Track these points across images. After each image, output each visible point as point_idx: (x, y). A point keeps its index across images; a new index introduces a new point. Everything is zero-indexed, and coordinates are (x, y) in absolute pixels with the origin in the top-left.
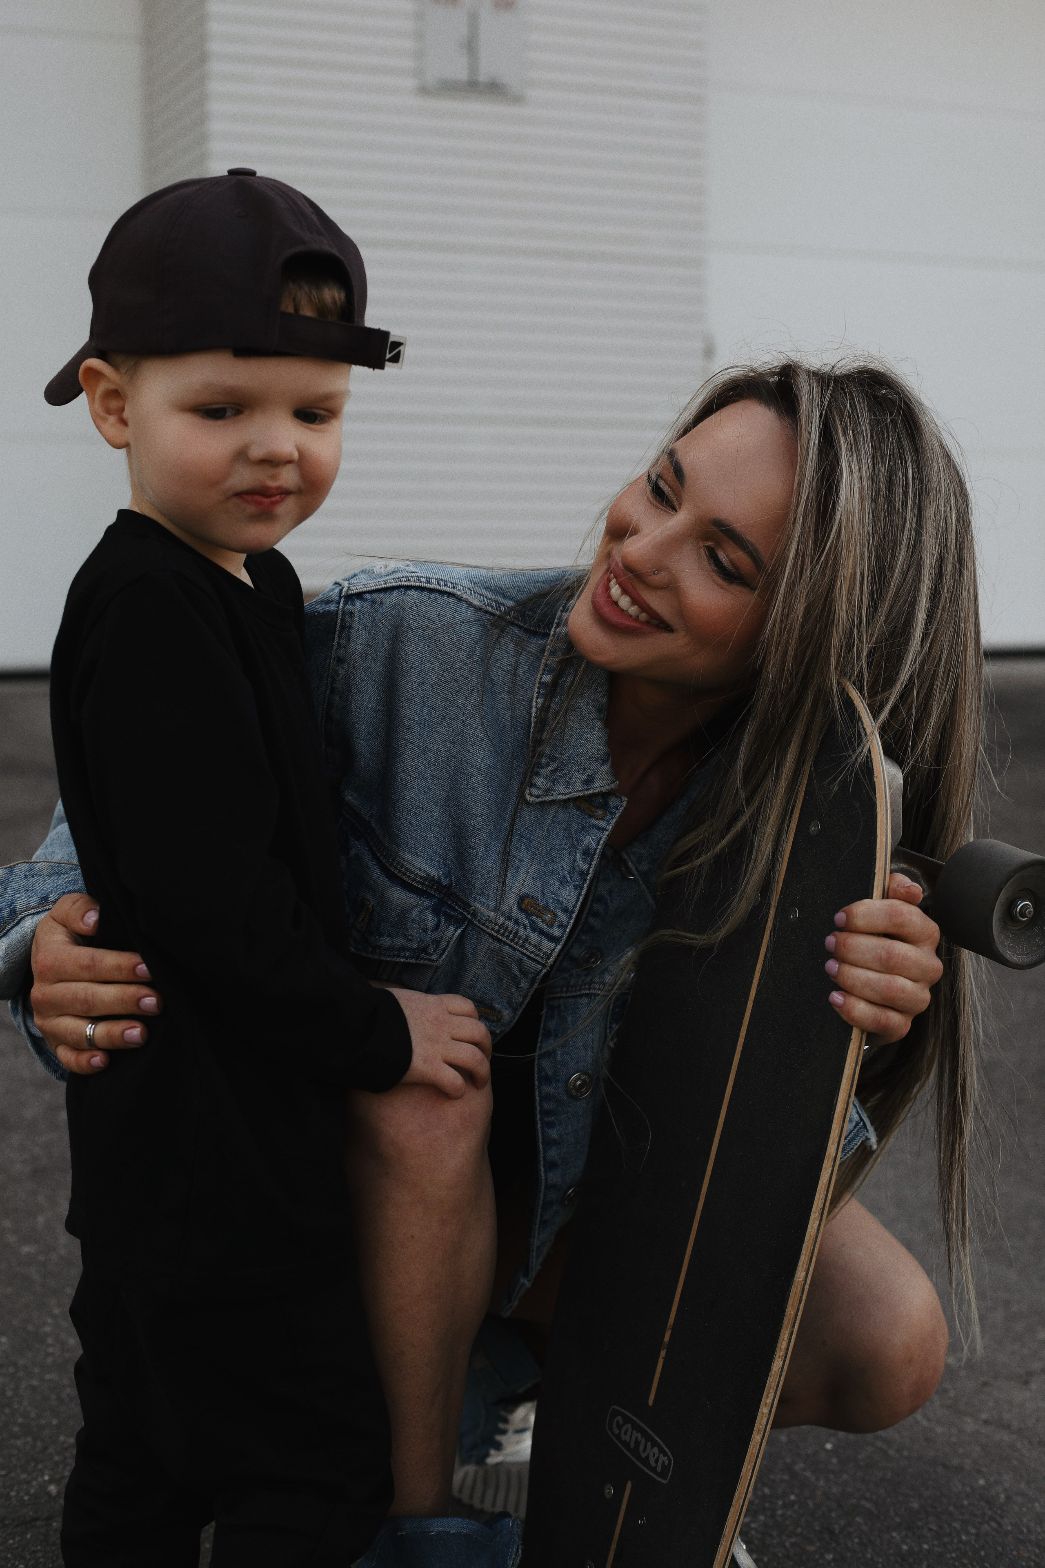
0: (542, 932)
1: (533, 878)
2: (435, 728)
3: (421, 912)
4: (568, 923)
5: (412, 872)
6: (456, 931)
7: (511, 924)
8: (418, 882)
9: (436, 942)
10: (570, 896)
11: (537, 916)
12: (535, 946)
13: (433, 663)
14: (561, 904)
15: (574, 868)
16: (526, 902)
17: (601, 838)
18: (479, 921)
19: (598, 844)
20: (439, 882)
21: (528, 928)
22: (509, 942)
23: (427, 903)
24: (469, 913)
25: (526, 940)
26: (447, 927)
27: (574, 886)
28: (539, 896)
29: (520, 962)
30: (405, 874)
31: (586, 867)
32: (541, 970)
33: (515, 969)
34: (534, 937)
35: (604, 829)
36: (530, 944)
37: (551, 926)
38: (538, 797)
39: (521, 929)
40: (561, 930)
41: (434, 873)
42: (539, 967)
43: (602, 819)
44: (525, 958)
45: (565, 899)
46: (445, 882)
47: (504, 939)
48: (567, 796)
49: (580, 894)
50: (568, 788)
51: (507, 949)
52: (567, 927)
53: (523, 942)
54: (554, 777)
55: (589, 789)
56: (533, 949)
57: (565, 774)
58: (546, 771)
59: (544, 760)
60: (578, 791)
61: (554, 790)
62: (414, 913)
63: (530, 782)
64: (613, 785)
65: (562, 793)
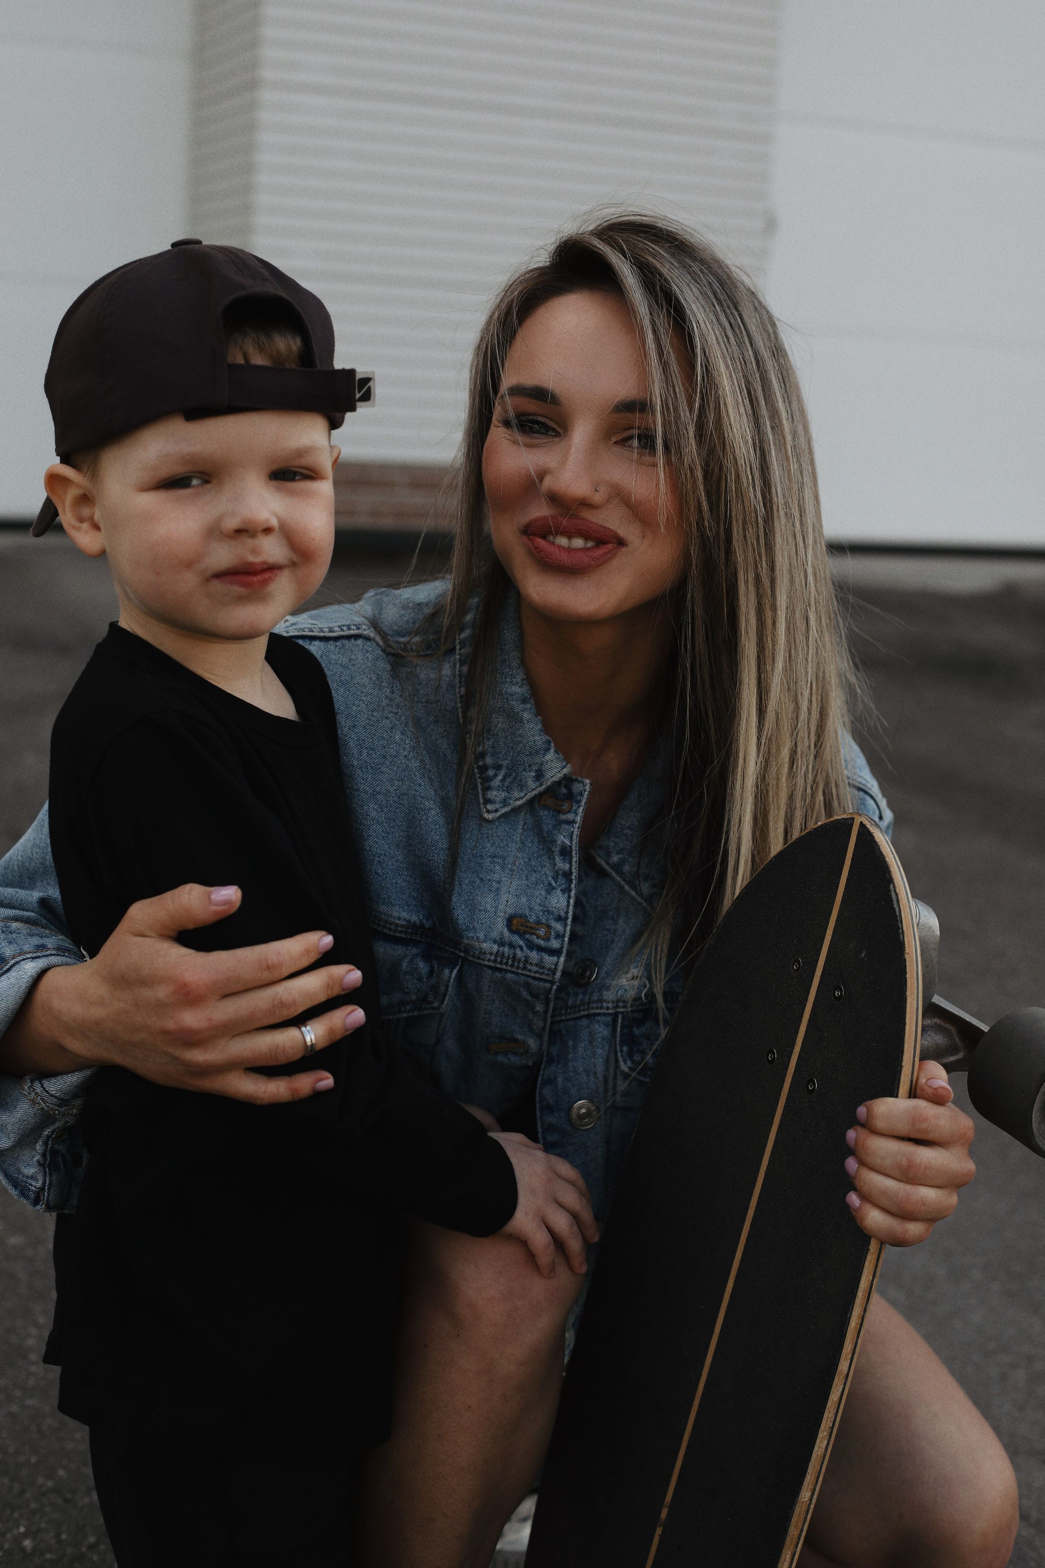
0: (540, 949)
1: (516, 896)
2: (379, 769)
3: (411, 962)
4: (565, 932)
6: (451, 972)
7: (506, 949)
8: (401, 932)
9: (435, 989)
10: (559, 901)
11: (531, 934)
12: (537, 965)
13: (358, 706)
14: (552, 914)
15: (557, 872)
16: (515, 922)
17: (573, 832)
18: (473, 956)
19: (571, 840)
20: (422, 926)
21: (525, 948)
22: (509, 968)
23: (415, 951)
24: (460, 950)
25: (526, 961)
26: (442, 970)
27: (561, 890)
28: (527, 912)
29: (527, 986)
30: (385, 927)
31: (567, 867)
32: (551, 988)
33: (525, 994)
34: (534, 955)
35: (574, 822)
36: (531, 964)
37: (548, 939)
38: (496, 811)
39: (518, 952)
40: (560, 941)
41: (414, 918)
42: (548, 985)
43: (569, 812)
44: (530, 980)
45: (555, 908)
46: (428, 925)
47: (504, 967)
48: (524, 799)
49: (569, 897)
50: (522, 791)
51: (509, 976)
52: (564, 936)
53: (524, 964)
54: (506, 784)
55: (541, 785)
56: (536, 969)
57: (515, 778)
58: (496, 782)
59: (491, 773)
60: (533, 789)
61: (510, 798)
62: (404, 965)
63: (484, 799)
64: (565, 771)
65: (519, 799)
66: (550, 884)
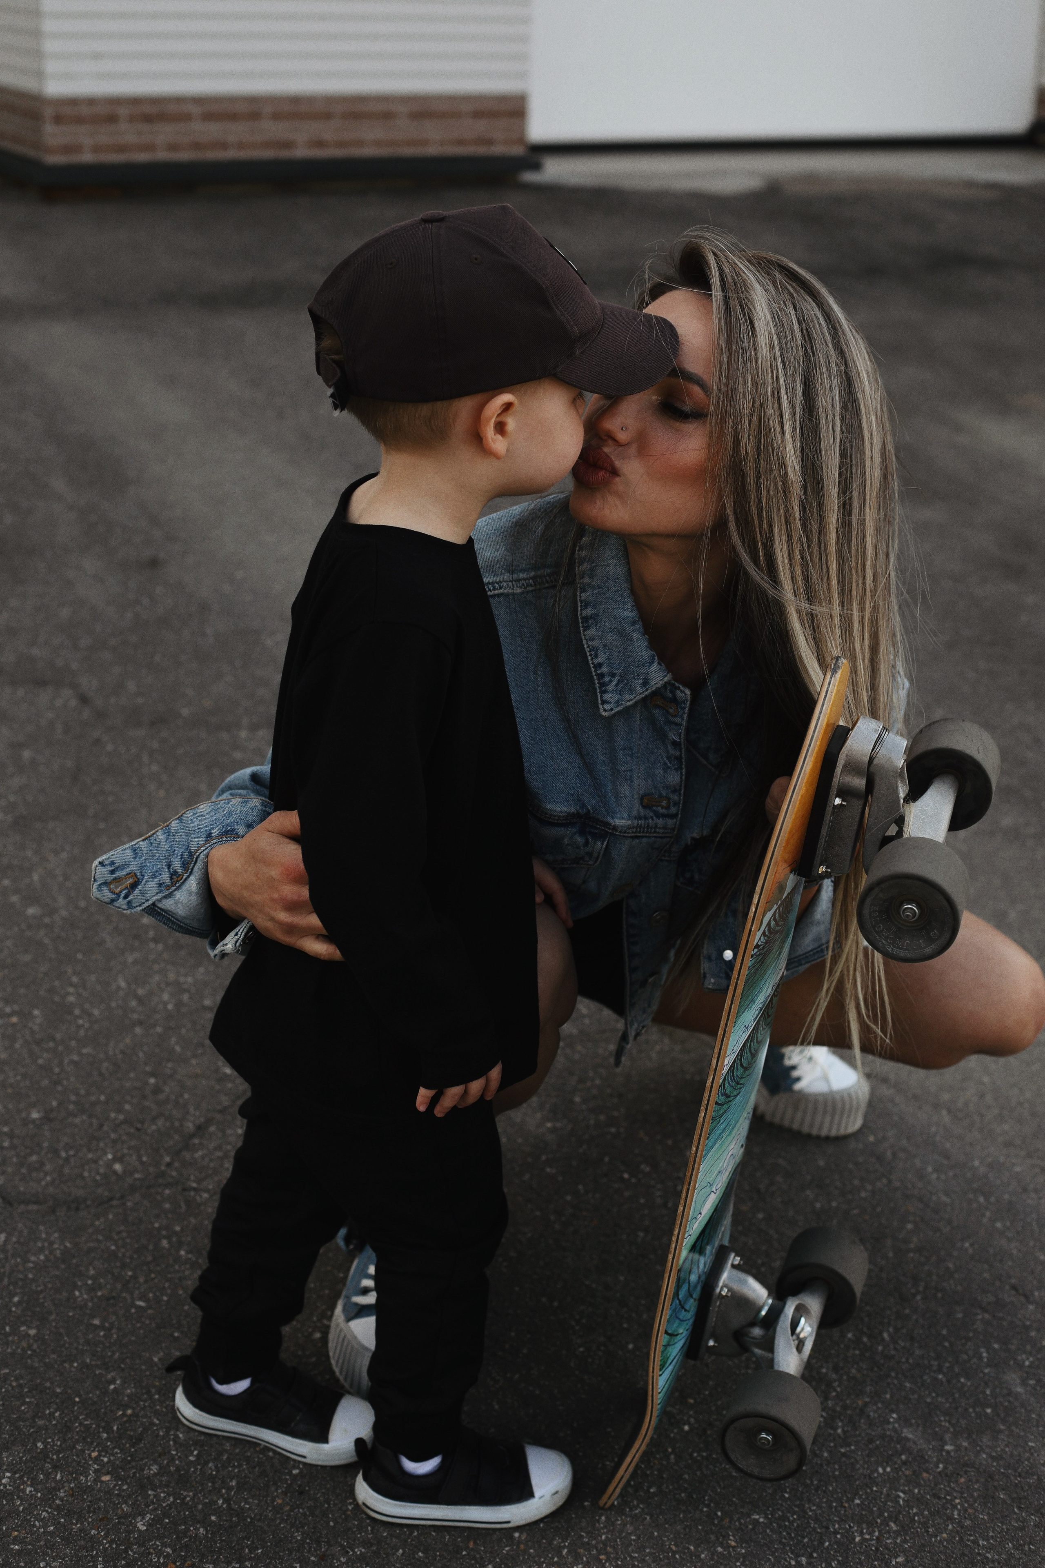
0: (664, 816)
1: (644, 780)
3: (571, 837)
4: (680, 799)
5: (555, 816)
6: (602, 843)
7: (642, 822)
8: (562, 819)
9: (590, 854)
10: (674, 778)
11: (657, 806)
12: (662, 828)
14: (670, 788)
15: (671, 758)
16: (646, 800)
17: (681, 731)
18: (620, 832)
20: (578, 813)
21: (654, 818)
22: (644, 834)
23: (574, 830)
24: (609, 829)
25: (656, 827)
26: (595, 843)
27: (676, 770)
28: (653, 790)
29: (657, 844)
30: (552, 818)
31: (678, 753)
32: (669, 842)
34: (660, 822)
36: (659, 827)
37: (668, 808)
38: (611, 710)
39: (650, 821)
40: (676, 807)
41: (573, 810)
42: (668, 840)
43: (676, 714)
44: (659, 840)
45: (672, 783)
46: (583, 812)
47: (640, 833)
48: (634, 701)
49: (681, 773)
50: (632, 694)
51: (644, 839)
52: (679, 803)
53: (654, 830)
54: (619, 688)
55: (647, 690)
56: (661, 831)
57: (626, 684)
58: (611, 687)
59: (607, 679)
60: (640, 692)
61: (622, 700)
62: (566, 841)
63: (602, 700)
64: (666, 679)
65: (629, 700)
66: (665, 764)
